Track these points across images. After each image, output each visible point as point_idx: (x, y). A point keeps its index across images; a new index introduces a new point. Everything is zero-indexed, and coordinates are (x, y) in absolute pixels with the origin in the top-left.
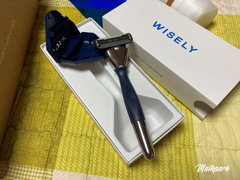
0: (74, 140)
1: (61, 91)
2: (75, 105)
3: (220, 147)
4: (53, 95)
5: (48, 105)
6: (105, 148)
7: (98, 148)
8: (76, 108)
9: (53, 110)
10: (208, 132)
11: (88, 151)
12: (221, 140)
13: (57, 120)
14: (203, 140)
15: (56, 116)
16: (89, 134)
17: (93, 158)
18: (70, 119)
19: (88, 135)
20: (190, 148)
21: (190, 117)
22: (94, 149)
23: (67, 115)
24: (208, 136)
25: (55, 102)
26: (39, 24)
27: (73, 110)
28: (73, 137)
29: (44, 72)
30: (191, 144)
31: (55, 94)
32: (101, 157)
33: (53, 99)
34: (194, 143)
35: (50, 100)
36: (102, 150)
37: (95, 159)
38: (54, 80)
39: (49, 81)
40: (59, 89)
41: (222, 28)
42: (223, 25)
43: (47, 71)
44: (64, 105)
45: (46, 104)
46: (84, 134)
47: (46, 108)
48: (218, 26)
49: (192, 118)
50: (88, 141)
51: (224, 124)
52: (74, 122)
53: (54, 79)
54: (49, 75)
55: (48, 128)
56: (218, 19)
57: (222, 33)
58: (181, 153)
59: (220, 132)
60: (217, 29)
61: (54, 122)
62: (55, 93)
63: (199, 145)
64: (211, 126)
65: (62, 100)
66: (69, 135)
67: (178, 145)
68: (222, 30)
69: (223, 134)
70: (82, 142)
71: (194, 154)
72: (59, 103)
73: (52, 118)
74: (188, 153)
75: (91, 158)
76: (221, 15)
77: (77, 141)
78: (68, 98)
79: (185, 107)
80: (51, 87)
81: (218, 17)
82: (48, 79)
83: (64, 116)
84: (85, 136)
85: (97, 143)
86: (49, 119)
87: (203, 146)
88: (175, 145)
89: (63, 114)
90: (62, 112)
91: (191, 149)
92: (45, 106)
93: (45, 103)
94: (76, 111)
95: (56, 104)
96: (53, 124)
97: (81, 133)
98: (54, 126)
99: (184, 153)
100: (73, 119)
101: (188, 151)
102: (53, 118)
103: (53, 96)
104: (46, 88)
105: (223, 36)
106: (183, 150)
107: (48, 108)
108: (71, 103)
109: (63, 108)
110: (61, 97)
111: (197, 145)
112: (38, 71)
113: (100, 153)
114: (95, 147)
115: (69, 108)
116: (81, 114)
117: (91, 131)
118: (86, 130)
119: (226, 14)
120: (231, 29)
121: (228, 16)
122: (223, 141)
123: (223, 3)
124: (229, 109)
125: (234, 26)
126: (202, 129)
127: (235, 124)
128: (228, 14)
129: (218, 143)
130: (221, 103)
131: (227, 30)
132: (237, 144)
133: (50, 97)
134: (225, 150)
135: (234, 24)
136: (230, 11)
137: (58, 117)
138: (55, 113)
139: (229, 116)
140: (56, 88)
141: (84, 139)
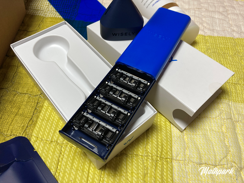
0: (43, 146)
1: (36, 96)
2: (48, 110)
3: (198, 161)
4: (27, 98)
5: (20, 108)
6: (76, 157)
7: (68, 156)
8: (50, 113)
9: (24, 114)
10: (187, 145)
11: (56, 159)
12: (199, 153)
13: (27, 125)
14: (181, 154)
15: (27, 120)
16: (60, 141)
17: (61, 166)
18: (42, 124)
20: (167, 161)
21: (169, 129)
22: (63, 157)
23: (39, 119)
24: (187, 150)
25: (28, 106)
26: (23, 31)
27: (46, 115)
28: (42, 143)
29: (21, 76)
30: (169, 157)
31: (29, 98)
32: (70, 166)
33: (27, 103)
34: (172, 156)
35: (23, 104)
36: (72, 158)
37: (63, 167)
38: (31, 84)
39: (25, 85)
40: (35, 93)
42: (205, 45)
43: (24, 74)
44: (37, 110)
45: (17, 108)
46: (55, 140)
47: (17, 112)
48: (201, 45)
49: (171, 130)
50: (57, 148)
51: (203, 138)
52: (46, 127)
53: (30, 82)
54: (26, 79)
55: (16, 132)
56: (200, 39)
58: (158, 166)
59: (199, 146)
60: (199, 48)
61: (23, 126)
63: (177, 159)
64: (190, 139)
65: (35, 104)
66: (38, 141)
67: (155, 157)
68: (204, 48)
69: (202, 147)
71: (171, 167)
72: (32, 108)
73: (22, 121)
74: (164, 166)
75: (59, 167)
76: (204, 36)
77: (46, 148)
78: (43, 103)
79: (164, 118)
80: (27, 91)
81: (201, 37)
82: (24, 83)
83: (35, 121)
84: (55, 142)
85: (67, 150)
86: (19, 122)
87: (181, 159)
88: (152, 157)
90: (34, 117)
91: (169, 163)
92: (17, 109)
93: (17, 106)
94: (50, 116)
95: (29, 108)
96: (23, 128)
97: (51, 139)
98: (22, 130)
99: (160, 166)
100: (45, 125)
101: (165, 165)
102: (24, 122)
103: (27, 100)
104: (21, 92)
106: (160, 163)
107: (19, 111)
108: (44, 108)
109: (36, 113)
110: (36, 101)
111: (175, 158)
112: (15, 74)
113: (69, 161)
114: (65, 155)
115: (42, 113)
116: (53, 120)
118: (57, 137)
119: (208, 35)
120: (212, 49)
121: (210, 37)
122: (202, 155)
123: (206, 25)
124: (209, 123)
125: (215, 46)
126: (181, 142)
127: (214, 138)
128: (210, 35)
129: (196, 156)
130: (202, 117)
131: (208, 49)
132: (216, 158)
133: (23, 101)
134: (204, 165)
135: (216, 44)
136: (212, 33)
137: (29, 122)
138: (26, 117)
139: (208, 130)
140: (32, 92)
141: (53, 145)
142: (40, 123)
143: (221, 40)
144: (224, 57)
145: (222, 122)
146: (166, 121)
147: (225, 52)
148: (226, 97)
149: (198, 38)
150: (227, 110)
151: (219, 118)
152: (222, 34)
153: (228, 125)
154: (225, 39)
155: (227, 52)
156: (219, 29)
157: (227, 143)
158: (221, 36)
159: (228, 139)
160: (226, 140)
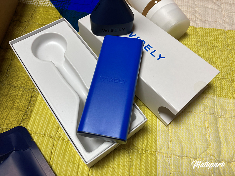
0: (37, 139)
1: (30, 89)
2: (42, 104)
3: (180, 154)
4: (21, 92)
5: (15, 102)
6: (68, 149)
7: (60, 149)
8: (43, 107)
9: (19, 108)
10: (171, 139)
11: (49, 151)
12: (182, 147)
13: (22, 119)
14: (165, 147)
15: (22, 114)
16: (53, 134)
17: (53, 158)
18: (36, 118)
19: (51, 135)
20: (152, 154)
21: (154, 123)
22: (56, 150)
23: (33, 113)
24: (171, 143)
25: (22, 100)
26: (17, 21)
27: (40, 109)
29: (15, 69)
30: (153, 150)
32: (62, 158)
33: (21, 97)
34: (156, 149)
35: (18, 97)
36: (64, 151)
37: (56, 160)
38: (24, 78)
39: (19, 78)
40: (29, 87)
41: (195, 39)
42: (196, 37)
43: (18, 68)
44: (31, 103)
45: (12, 102)
46: (48, 134)
47: (12, 105)
48: (191, 37)
49: (156, 124)
50: (50, 141)
51: (186, 132)
52: (39, 121)
53: (24, 76)
54: (20, 72)
55: (12, 126)
56: (191, 30)
57: (194, 45)
58: (142, 158)
59: (182, 139)
60: (189, 40)
61: (18, 120)
62: (24, 91)
63: (161, 151)
64: (174, 133)
65: (30, 98)
66: (32, 134)
67: (141, 150)
68: (194, 41)
69: (184, 141)
70: (44, 142)
71: (155, 160)
72: (26, 101)
73: (17, 115)
74: (149, 158)
75: (51, 159)
76: (195, 27)
77: (40, 141)
78: (36, 97)
79: (151, 112)
80: (21, 85)
81: (192, 29)
82: (18, 76)
83: (30, 115)
84: (48, 136)
85: (59, 143)
86: (14, 116)
87: (164, 152)
88: (137, 150)
89: (29, 112)
90: (28, 111)
91: (153, 155)
93: (12, 100)
94: (43, 110)
95: (23, 102)
97: (45, 133)
98: (18, 124)
99: (145, 158)
100: (38, 119)
101: (149, 157)
102: (19, 116)
103: (21, 94)
104: (15, 85)
105: (195, 47)
106: (145, 155)
107: (14, 105)
108: (38, 102)
109: (30, 107)
110: (30, 95)
111: (159, 151)
112: (10, 67)
113: (61, 154)
114: (57, 148)
115: (36, 107)
116: (47, 114)
117: (55, 131)
118: (50, 130)
119: (199, 26)
120: (202, 41)
121: (201, 28)
122: (184, 149)
123: (198, 16)
124: (193, 118)
125: (206, 38)
126: (165, 136)
127: (197, 133)
128: (201, 27)
129: (178, 150)
130: (187, 112)
131: (198, 42)
132: (196, 152)
133: (18, 94)
134: (185, 158)
135: (206, 37)
136: (204, 24)
137: (24, 115)
138: (21, 111)
139: (192, 124)
140: (26, 86)
141: (46, 139)
142: (34, 116)
143: (212, 32)
144: (213, 51)
145: (205, 117)
146: (152, 116)
147: (215, 45)
148: (211, 92)
149: (189, 30)
150: (211, 105)
151: (202, 113)
152: (214, 26)
153: (210, 120)
154: (216, 32)
155: (217, 45)
156: (211, 20)
157: (208, 138)
158: (212, 28)
159: (209, 134)
160: (208, 134)
